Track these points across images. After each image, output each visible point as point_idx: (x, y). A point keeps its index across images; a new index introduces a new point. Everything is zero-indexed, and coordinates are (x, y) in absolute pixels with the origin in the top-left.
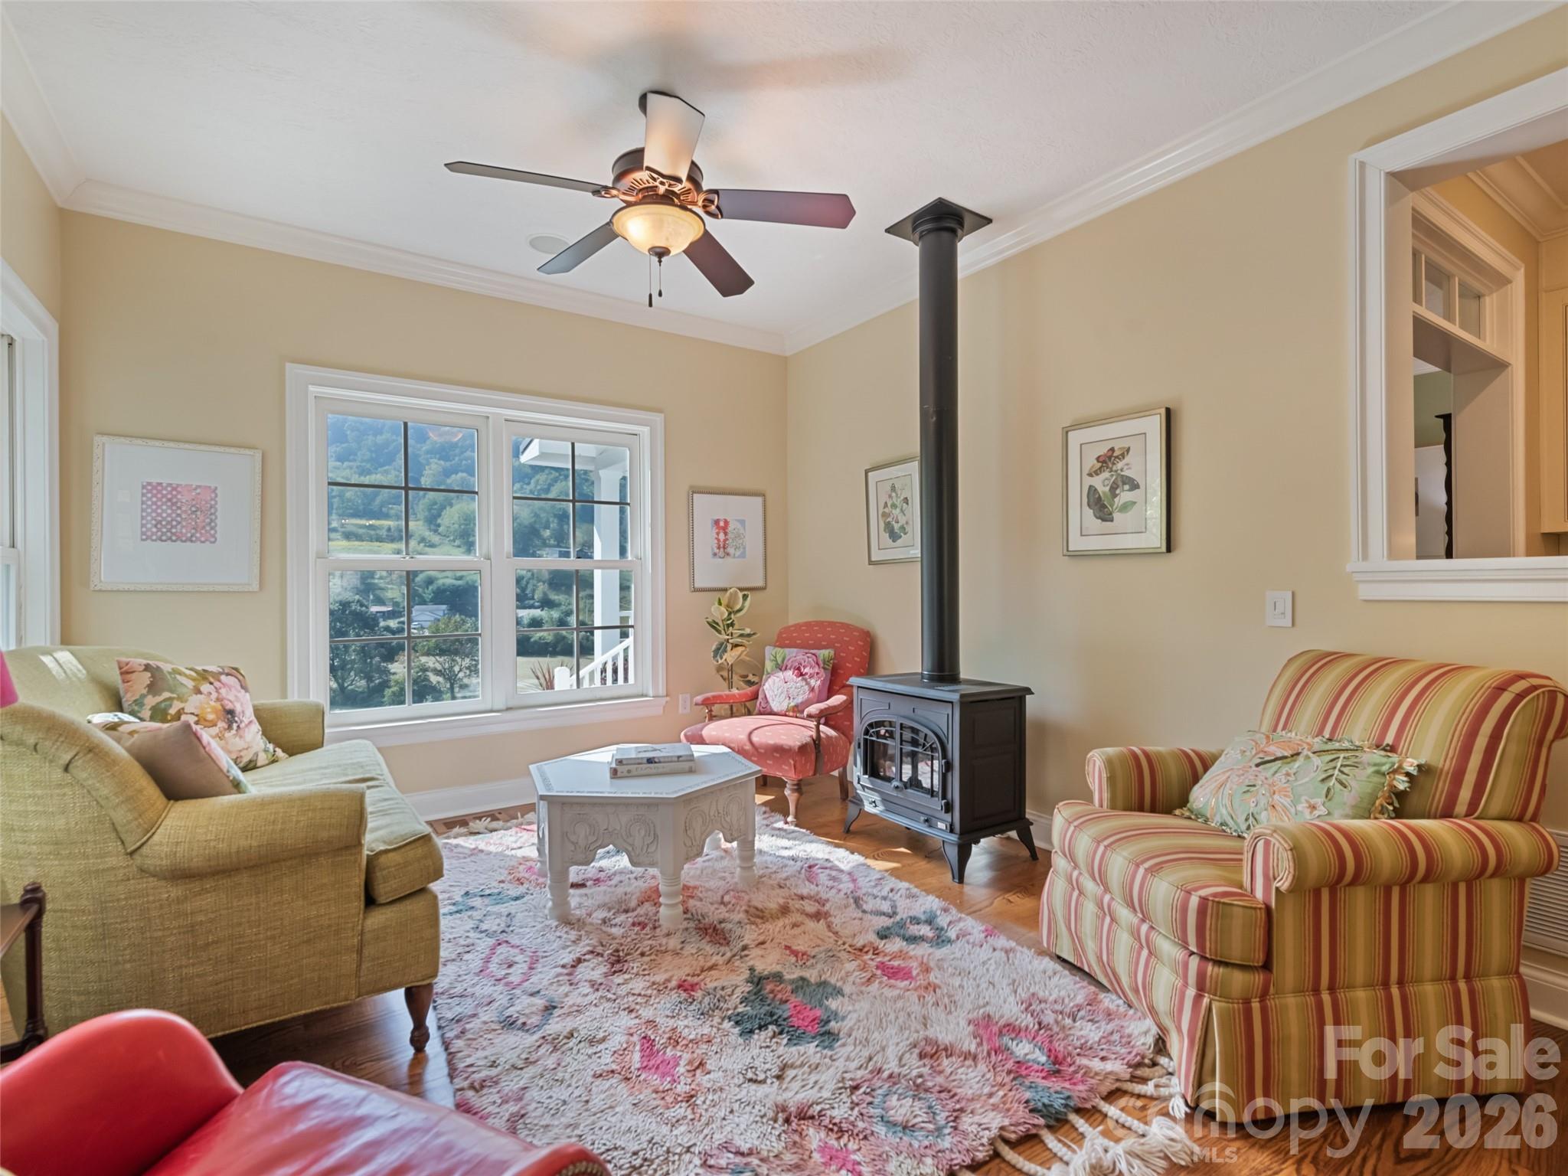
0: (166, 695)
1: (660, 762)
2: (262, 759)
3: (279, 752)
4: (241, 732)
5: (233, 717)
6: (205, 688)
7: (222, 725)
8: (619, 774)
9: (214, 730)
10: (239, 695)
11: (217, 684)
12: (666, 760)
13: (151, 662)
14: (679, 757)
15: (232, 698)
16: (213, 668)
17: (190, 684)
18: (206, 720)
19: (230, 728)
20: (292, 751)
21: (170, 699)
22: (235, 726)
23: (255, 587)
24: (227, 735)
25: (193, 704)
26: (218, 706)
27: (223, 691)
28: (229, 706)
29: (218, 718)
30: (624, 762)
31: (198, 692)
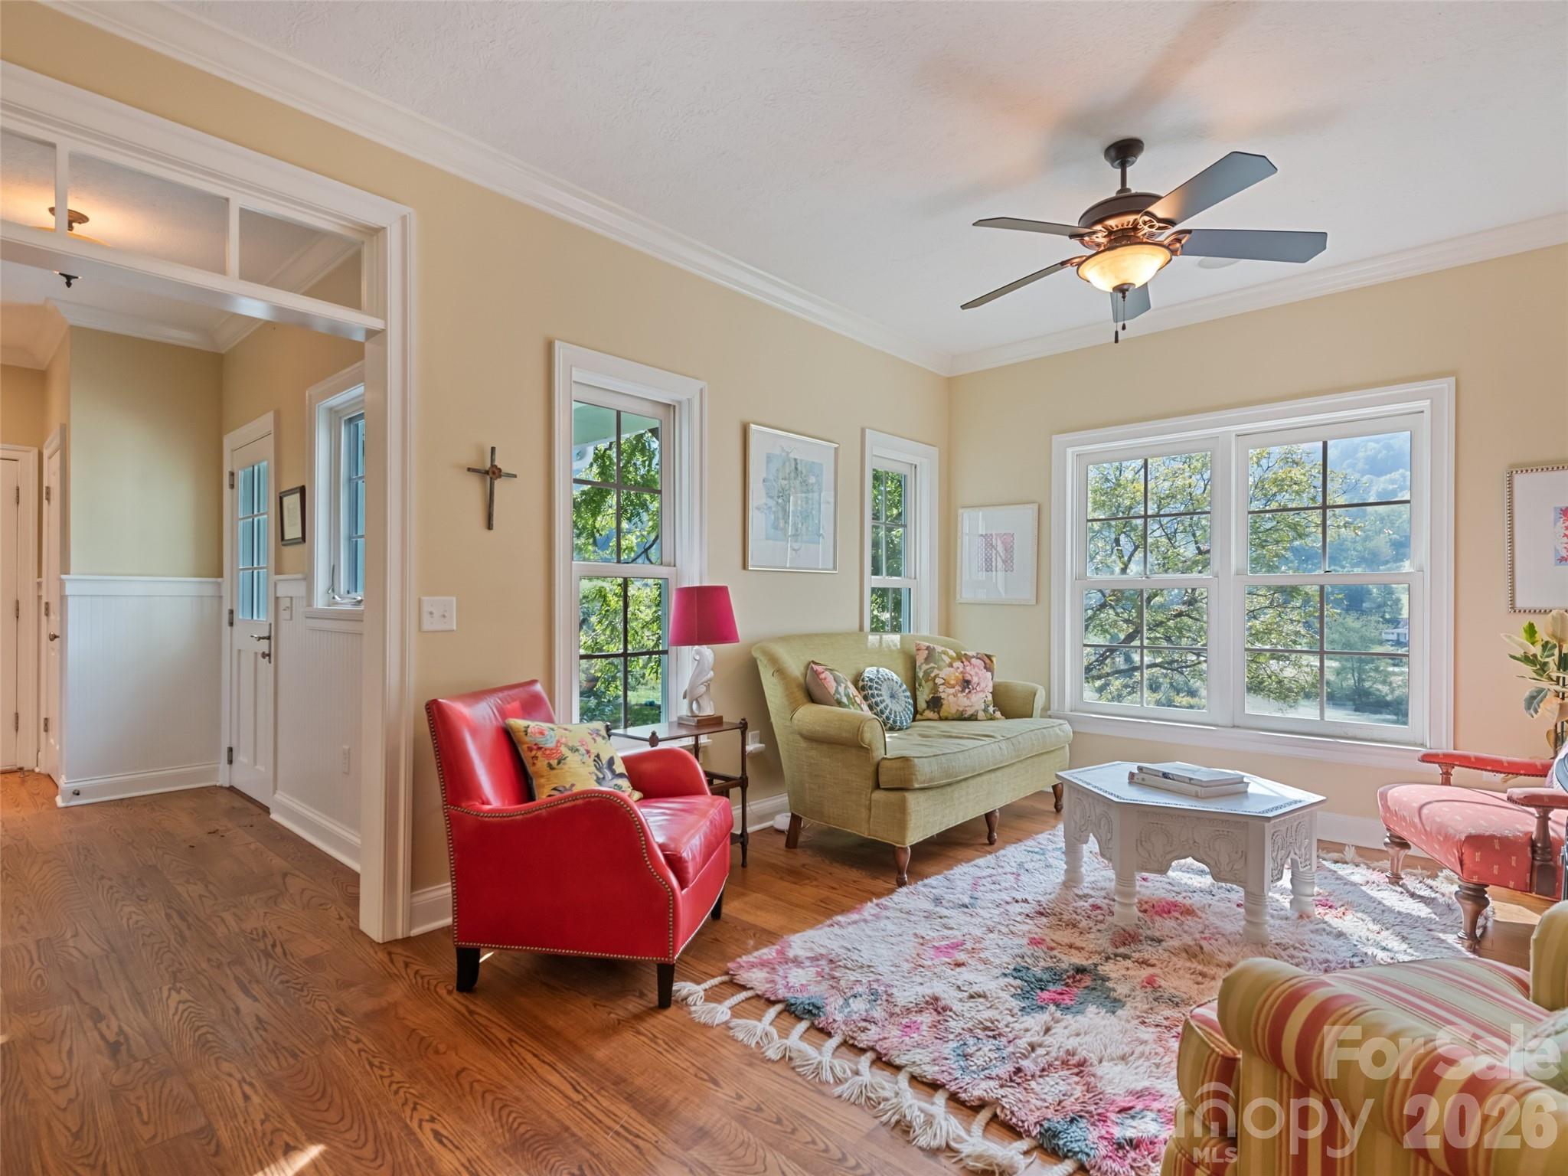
0: (932, 665)
1: (1173, 779)
2: (981, 715)
3: (998, 714)
4: (969, 695)
5: (968, 685)
6: (957, 664)
7: (958, 688)
8: (1135, 780)
9: (952, 691)
10: (980, 672)
11: (966, 663)
12: (1180, 779)
13: (931, 645)
14: (1191, 779)
15: (972, 673)
16: (970, 653)
17: (948, 660)
18: (949, 683)
19: (963, 691)
20: (1007, 715)
21: (934, 668)
22: (967, 690)
23: (1034, 602)
24: (959, 695)
25: (946, 672)
26: (960, 677)
27: (968, 668)
28: (968, 677)
29: (957, 684)
30: (1144, 770)
31: (951, 665)
